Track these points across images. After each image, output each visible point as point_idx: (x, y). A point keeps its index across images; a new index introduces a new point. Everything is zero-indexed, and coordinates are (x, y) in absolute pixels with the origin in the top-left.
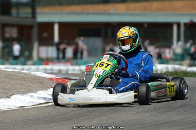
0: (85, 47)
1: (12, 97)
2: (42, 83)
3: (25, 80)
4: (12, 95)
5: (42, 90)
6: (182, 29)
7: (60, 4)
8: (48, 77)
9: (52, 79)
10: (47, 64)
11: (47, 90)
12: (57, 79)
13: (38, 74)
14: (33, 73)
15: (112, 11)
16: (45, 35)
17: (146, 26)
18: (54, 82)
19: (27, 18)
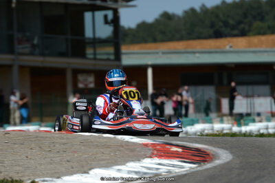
0: (191, 100)
1: (92, 172)
2: (133, 151)
3: (109, 147)
4: (90, 169)
5: (133, 161)
7: (155, 40)
11: (139, 161)
12: (153, 145)
13: (127, 138)
14: (119, 137)
15: (228, 48)
18: (150, 150)
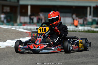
1: (7, 41)
2: (22, 34)
3: (13, 32)
4: (7, 40)
5: (22, 38)
6: (92, 9)
8: (25, 31)
9: (27, 33)
10: (24, 25)
11: (24, 38)
12: (29, 33)
13: (20, 30)
14: (17, 29)
16: (23, 11)
17: (74, 7)
18: (28, 34)
19: (15, 2)
